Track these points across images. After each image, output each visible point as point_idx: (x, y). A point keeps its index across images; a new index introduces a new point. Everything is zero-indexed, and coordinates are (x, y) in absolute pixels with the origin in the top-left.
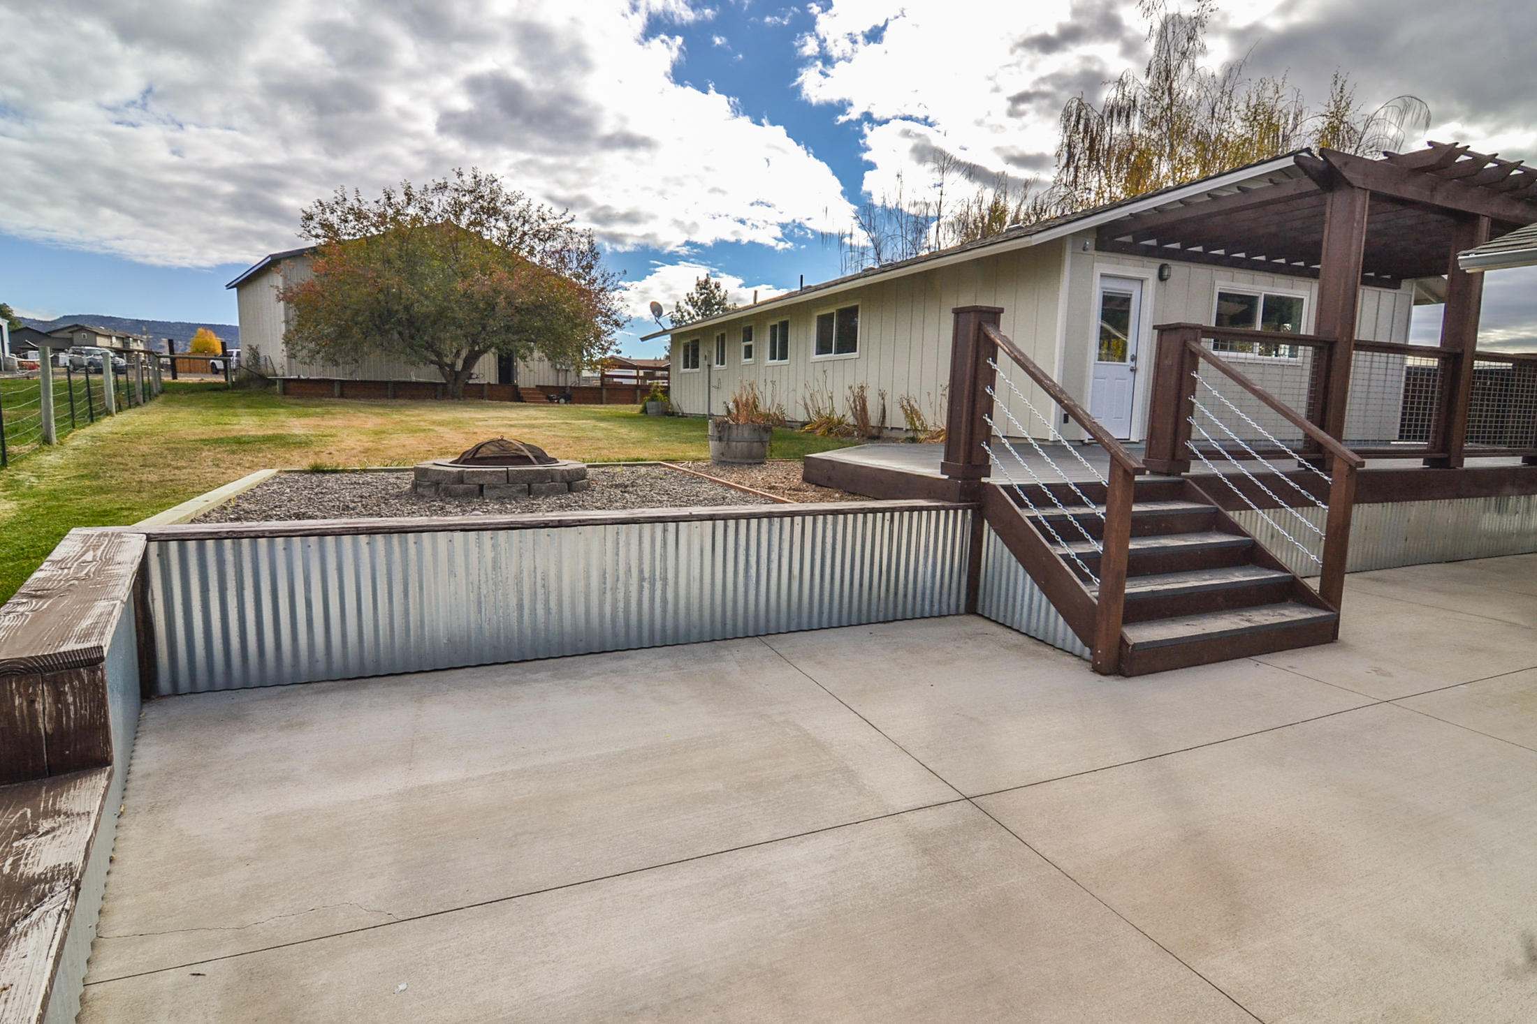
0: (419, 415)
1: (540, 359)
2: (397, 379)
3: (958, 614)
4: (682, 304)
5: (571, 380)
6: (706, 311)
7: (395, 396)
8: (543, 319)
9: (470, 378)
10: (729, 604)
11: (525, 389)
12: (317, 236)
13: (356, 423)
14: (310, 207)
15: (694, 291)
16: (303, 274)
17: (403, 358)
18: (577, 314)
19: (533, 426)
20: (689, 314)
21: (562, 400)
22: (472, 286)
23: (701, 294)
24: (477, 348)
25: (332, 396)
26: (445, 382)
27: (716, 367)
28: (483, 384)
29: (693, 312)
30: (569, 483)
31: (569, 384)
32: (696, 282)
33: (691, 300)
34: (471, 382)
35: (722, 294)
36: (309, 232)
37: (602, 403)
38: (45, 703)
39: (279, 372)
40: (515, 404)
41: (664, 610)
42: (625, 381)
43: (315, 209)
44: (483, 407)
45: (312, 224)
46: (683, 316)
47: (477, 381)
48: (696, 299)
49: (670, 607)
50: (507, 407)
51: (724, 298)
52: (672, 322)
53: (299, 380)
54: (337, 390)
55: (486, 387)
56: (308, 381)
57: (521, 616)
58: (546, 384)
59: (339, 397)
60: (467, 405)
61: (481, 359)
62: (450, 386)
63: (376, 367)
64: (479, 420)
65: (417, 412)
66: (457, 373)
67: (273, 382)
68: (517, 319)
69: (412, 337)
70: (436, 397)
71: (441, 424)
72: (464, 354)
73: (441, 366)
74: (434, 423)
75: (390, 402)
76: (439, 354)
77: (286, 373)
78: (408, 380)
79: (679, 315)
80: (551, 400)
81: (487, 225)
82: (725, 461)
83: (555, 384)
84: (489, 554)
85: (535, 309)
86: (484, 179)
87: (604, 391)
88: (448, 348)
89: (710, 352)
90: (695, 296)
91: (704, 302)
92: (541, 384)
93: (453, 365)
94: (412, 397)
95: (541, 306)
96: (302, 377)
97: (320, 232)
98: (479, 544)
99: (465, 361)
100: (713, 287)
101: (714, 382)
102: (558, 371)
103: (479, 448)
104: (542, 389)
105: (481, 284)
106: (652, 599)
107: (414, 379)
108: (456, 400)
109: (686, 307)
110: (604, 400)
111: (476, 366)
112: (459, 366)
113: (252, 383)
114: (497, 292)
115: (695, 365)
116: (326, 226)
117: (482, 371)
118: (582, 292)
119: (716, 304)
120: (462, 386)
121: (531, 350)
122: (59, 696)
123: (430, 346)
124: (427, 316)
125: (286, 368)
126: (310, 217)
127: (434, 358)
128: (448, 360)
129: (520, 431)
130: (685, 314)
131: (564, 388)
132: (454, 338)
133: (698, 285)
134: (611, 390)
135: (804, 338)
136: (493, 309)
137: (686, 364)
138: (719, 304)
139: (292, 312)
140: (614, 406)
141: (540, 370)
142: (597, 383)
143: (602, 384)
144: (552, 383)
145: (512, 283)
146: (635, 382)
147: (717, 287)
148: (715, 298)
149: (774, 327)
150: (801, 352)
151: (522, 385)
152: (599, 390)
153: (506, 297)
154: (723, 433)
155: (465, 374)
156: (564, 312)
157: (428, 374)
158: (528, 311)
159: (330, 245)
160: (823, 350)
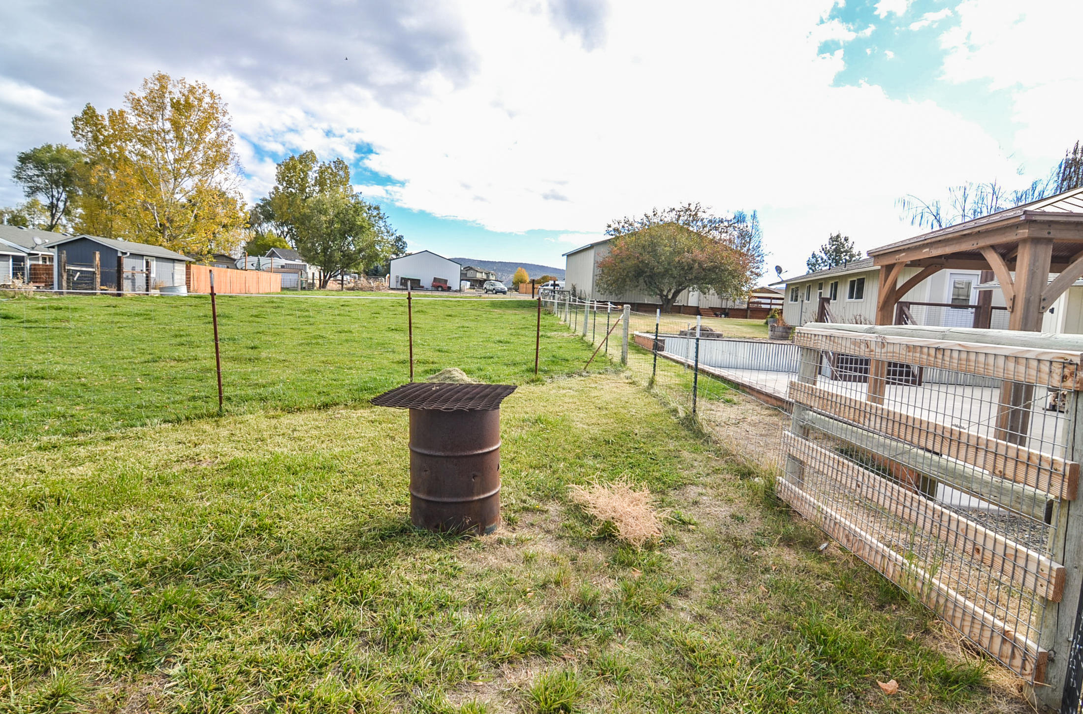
1: (713, 294)
4: (817, 253)
5: (730, 304)
6: (836, 256)
7: (637, 311)
8: (716, 273)
9: (675, 302)
11: (703, 309)
12: (612, 235)
14: (611, 222)
15: (828, 243)
16: (604, 253)
17: (646, 293)
18: (735, 271)
20: (822, 259)
21: (723, 316)
22: (682, 258)
23: (833, 245)
24: (680, 288)
26: (662, 304)
27: (806, 301)
28: (680, 306)
29: (825, 257)
30: (718, 337)
31: (728, 306)
33: (824, 249)
34: (674, 304)
35: (850, 245)
36: (609, 233)
37: (748, 318)
42: (763, 306)
43: (613, 223)
44: (680, 317)
45: (610, 229)
46: (817, 261)
47: (678, 304)
48: (828, 248)
51: (851, 248)
52: (808, 265)
55: (683, 308)
58: (716, 306)
60: (674, 316)
61: (682, 293)
62: (665, 306)
63: (630, 296)
66: (668, 300)
68: (703, 273)
69: (651, 283)
71: (668, 323)
72: (673, 291)
73: (661, 296)
76: (661, 291)
77: (591, 297)
79: (814, 260)
80: (717, 316)
81: (692, 224)
83: (720, 307)
85: (713, 269)
87: (749, 311)
88: (666, 289)
89: (803, 294)
90: (828, 247)
91: (835, 250)
92: (713, 306)
93: (667, 296)
94: (645, 311)
95: (716, 267)
99: (673, 294)
100: (843, 240)
101: (804, 310)
102: (724, 299)
103: (695, 327)
104: (712, 309)
105: (687, 258)
106: (732, 358)
107: (646, 302)
108: (666, 313)
109: (820, 255)
110: (749, 316)
111: (678, 296)
112: (670, 297)
114: (694, 261)
115: (796, 300)
116: (616, 230)
118: (741, 255)
119: (844, 252)
120: (671, 306)
121: (707, 288)
123: (658, 287)
124: (659, 273)
126: (609, 226)
127: (658, 292)
128: (665, 294)
130: (819, 259)
131: (725, 309)
132: (669, 283)
133: (831, 238)
134: (753, 312)
135: (844, 290)
136: (691, 268)
137: (792, 298)
138: (846, 252)
139: (599, 271)
140: (752, 320)
141: (712, 299)
142: (745, 306)
143: (748, 308)
144: (718, 306)
145: (701, 257)
146: (768, 307)
147: (846, 239)
148: (843, 247)
149: (832, 284)
150: (842, 297)
151: (701, 307)
152: (745, 310)
153: (699, 263)
154: (773, 329)
155: (673, 300)
156: (728, 269)
157: (655, 300)
158: (709, 270)
159: (617, 238)
160: (851, 297)
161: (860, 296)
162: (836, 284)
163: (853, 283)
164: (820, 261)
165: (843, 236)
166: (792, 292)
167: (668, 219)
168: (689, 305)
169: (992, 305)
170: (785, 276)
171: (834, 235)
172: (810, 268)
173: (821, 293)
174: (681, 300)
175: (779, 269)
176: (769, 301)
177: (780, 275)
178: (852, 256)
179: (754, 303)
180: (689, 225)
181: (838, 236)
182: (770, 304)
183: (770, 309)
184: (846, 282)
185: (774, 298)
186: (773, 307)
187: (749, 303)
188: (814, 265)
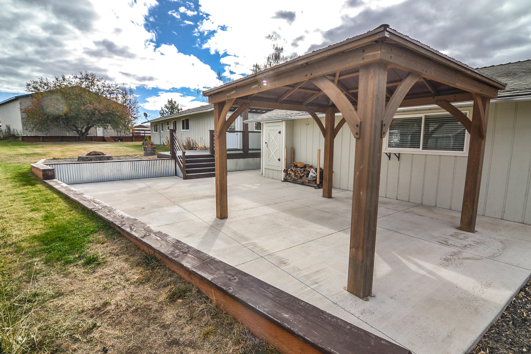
0: (72, 147)
1: (111, 129)
2: (62, 135)
3: (174, 176)
4: (163, 108)
5: (123, 134)
6: (172, 110)
7: (62, 141)
8: (111, 117)
9: (88, 134)
10: (132, 174)
11: (107, 138)
12: (32, 91)
13: (54, 149)
14: (29, 82)
15: (167, 104)
16: (28, 103)
17: (65, 129)
18: (122, 115)
19: (106, 149)
20: (166, 111)
21: (119, 141)
22: (87, 108)
23: (170, 105)
24: (89, 126)
25: (40, 141)
26: (79, 136)
27: (162, 131)
28: (92, 137)
29: (167, 110)
30: (108, 158)
31: (122, 136)
32: (168, 101)
33: (166, 107)
34: (88, 136)
35: (177, 105)
36: (29, 89)
37: (133, 141)
38: (50, 173)
39: (20, 134)
40: (103, 142)
41: (121, 175)
42: (141, 135)
43: (31, 83)
44: (92, 143)
45: (30, 87)
46: (164, 112)
47: (90, 136)
48: (168, 106)
49: (122, 174)
50: (100, 143)
52: (160, 114)
53: (27, 136)
54: (41, 139)
55: (93, 138)
56: (30, 137)
57: (98, 176)
58: (114, 136)
59: (42, 141)
60: (87, 143)
61: (91, 129)
62: (81, 137)
63: (55, 132)
64: (91, 148)
65: (71, 146)
66: (83, 133)
67: (19, 137)
68: (102, 117)
69: (67, 123)
70: (76, 141)
71: (79, 149)
72: (85, 127)
73: (77, 131)
74: (77, 149)
75: (61, 143)
76: (77, 128)
77: (22, 134)
78: (66, 135)
81: (91, 88)
82: (146, 155)
83: (117, 136)
84: (92, 166)
85: (108, 114)
86: (89, 74)
87: (134, 138)
88: (80, 126)
89: (160, 127)
91: (171, 107)
92: (112, 136)
93: (81, 131)
94: (68, 141)
95: (110, 113)
96: (28, 135)
97: (33, 90)
98: (91, 165)
99: (86, 130)
100: (174, 103)
101: (161, 136)
102: (118, 132)
103: (90, 153)
105: (90, 107)
106: (119, 173)
107: (68, 135)
108: (83, 142)
109: (165, 109)
110: (134, 140)
111: (89, 131)
112: (84, 131)
113: (10, 138)
114: (95, 109)
115: (157, 131)
116: (35, 88)
117: (91, 132)
119: (175, 108)
120: (85, 137)
121: (107, 126)
122: (51, 172)
123: (74, 126)
124: (72, 117)
125: (22, 132)
126: (29, 85)
127: (75, 129)
128: (80, 129)
129: (102, 150)
130: (165, 111)
131: (120, 137)
132: (81, 123)
133: (169, 102)
134: (136, 137)
135: (180, 126)
136: (94, 114)
137: (154, 130)
138: (176, 108)
139: (25, 115)
140: (136, 142)
141: (111, 132)
142: (131, 135)
143: (133, 136)
144: (116, 135)
145: (100, 107)
146: (144, 135)
147: (175, 102)
148: (175, 106)
149: (173, 122)
150: (179, 129)
151: (105, 136)
152: (132, 137)
153: (98, 111)
154: (145, 149)
155: (86, 133)
156: (117, 115)
157: (73, 134)
158: (106, 115)
159: (37, 93)
160: (183, 128)
161: (187, 128)
162: (175, 122)
163: (183, 121)
164: (165, 112)
165: (173, 101)
166: (154, 127)
167: (74, 83)
168: (98, 135)
169: (249, 130)
170: (149, 119)
171: (170, 100)
172: (161, 116)
173: (168, 127)
174: (92, 132)
175: (146, 115)
176: (143, 132)
177: (147, 118)
178: (178, 110)
179: (136, 133)
180: (89, 87)
181: (171, 101)
182: (145, 133)
183: (145, 136)
184: (180, 120)
185: (146, 130)
186: (146, 135)
187: (133, 133)
188: (163, 114)
